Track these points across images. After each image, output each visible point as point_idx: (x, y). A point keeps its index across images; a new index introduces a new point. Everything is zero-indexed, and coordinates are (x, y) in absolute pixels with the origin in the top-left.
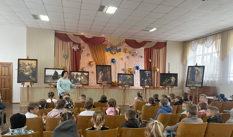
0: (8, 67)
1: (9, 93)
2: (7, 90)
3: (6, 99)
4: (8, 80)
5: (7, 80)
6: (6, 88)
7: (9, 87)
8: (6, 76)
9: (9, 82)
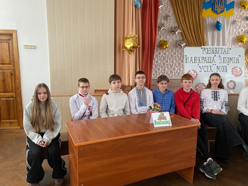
0: (8, 43)
1: (15, 105)
2: (12, 97)
3: (9, 119)
4: (11, 74)
5: (9, 75)
6: (8, 92)
7: (14, 90)
8: (5, 64)
9: (13, 78)
